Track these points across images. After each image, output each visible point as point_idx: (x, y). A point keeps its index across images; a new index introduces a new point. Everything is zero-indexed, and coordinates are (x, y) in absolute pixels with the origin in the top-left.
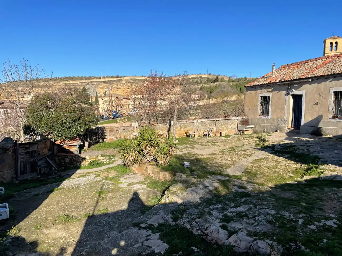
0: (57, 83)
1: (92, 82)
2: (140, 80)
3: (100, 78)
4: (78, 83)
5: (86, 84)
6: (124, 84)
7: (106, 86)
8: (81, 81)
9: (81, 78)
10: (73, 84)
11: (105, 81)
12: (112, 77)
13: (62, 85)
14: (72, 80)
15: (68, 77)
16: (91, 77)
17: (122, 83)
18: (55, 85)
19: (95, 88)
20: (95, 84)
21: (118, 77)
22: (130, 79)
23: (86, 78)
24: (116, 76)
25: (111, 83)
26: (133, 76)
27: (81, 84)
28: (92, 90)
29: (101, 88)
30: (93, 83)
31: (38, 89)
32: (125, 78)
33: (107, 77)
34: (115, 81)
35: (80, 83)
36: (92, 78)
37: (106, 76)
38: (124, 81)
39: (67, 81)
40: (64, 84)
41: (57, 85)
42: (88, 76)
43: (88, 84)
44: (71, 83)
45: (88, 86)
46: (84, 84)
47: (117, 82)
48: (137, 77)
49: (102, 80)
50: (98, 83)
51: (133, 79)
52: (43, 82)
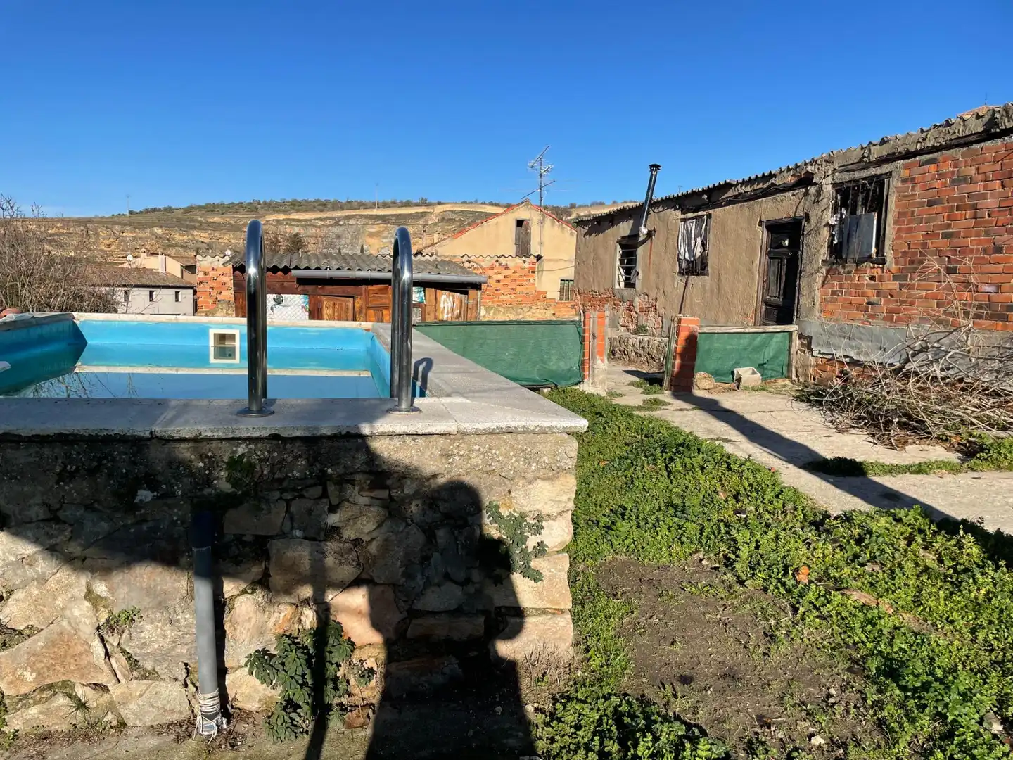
1: (349, 217)
2: (480, 214)
3: (373, 206)
4: (310, 220)
5: (333, 222)
6: (436, 224)
7: (386, 228)
8: (320, 215)
9: (322, 206)
10: (298, 220)
11: (384, 216)
12: (408, 204)
14: (298, 211)
15: (288, 202)
16: (350, 202)
17: (429, 222)
19: (356, 235)
20: (357, 224)
21: (424, 203)
22: (454, 212)
23: (336, 206)
24: (418, 201)
25: (400, 220)
26: (465, 203)
27: (320, 223)
28: (348, 241)
29: (371, 235)
30: (352, 222)
31: (206, 235)
32: (439, 209)
33: (394, 204)
34: (410, 215)
35: (315, 219)
36: (354, 204)
37: (389, 200)
38: (436, 217)
39: (285, 212)
40: (273, 220)
42: (344, 201)
43: (337, 224)
44: (293, 220)
45: (336, 230)
46: (328, 223)
47: (417, 220)
48: (473, 205)
49: (375, 212)
50: (364, 221)
51: (462, 211)
52: (223, 214)
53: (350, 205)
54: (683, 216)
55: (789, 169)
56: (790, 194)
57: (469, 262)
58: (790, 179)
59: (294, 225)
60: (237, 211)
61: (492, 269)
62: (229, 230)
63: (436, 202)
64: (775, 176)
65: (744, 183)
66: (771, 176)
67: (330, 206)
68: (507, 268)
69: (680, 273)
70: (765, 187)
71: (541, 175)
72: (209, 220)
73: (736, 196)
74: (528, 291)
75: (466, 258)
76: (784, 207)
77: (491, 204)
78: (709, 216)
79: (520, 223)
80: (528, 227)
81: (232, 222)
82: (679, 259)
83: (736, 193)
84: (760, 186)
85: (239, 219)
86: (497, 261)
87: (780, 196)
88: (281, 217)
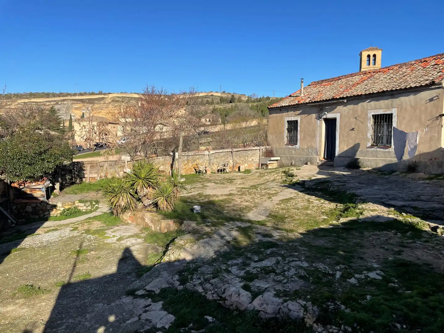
0: (12, 102)
1: (64, 100)
2: (132, 98)
3: (75, 95)
4: (43, 102)
5: (55, 103)
6: (110, 103)
7: (84, 106)
8: (48, 99)
9: (47, 95)
10: (36, 102)
11: (82, 99)
12: (93, 94)
13: (19, 104)
14: (34, 98)
15: (28, 94)
16: (61, 93)
17: (106, 102)
18: (9, 105)
19: (68, 109)
20: (68, 104)
21: (100, 93)
22: (118, 97)
23: (54, 95)
24: (98, 93)
25: (91, 101)
26: (122, 93)
27: (48, 103)
28: (64, 112)
29: (76, 109)
30: (65, 102)
32: (110, 96)
34: (96, 99)
35: (45, 102)
36: (64, 94)
37: (83, 92)
38: (110, 99)
39: (27, 98)
40: (22, 102)
41: (13, 105)
42: (58, 93)
43: (57, 104)
44: (33, 102)
46: (52, 103)
47: (100, 101)
48: (127, 94)
49: (77, 97)
50: (72, 102)
51: (122, 97)
53: (60, 95)
63: (108, 92)
67: (51, 95)
77: (135, 93)
85: (2, 102)
88: (26, 101)
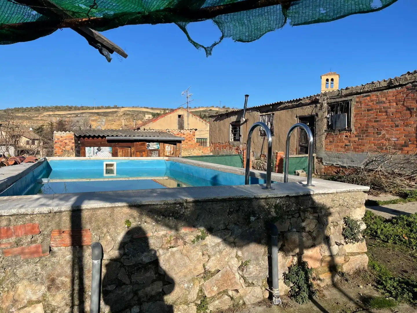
0: (39, 114)
1: (82, 113)
2: (140, 112)
3: (93, 108)
4: (65, 115)
5: (75, 115)
6: (121, 116)
7: (99, 118)
8: (69, 112)
9: (70, 108)
10: (59, 115)
11: (99, 112)
12: (109, 108)
13: (44, 116)
14: (58, 111)
15: (54, 107)
17: (119, 115)
18: (36, 117)
19: (86, 121)
20: (86, 116)
21: (116, 107)
22: (129, 111)
23: (76, 108)
24: (112, 106)
25: (105, 114)
26: (134, 107)
27: (69, 116)
28: (82, 123)
29: (93, 121)
30: (84, 115)
32: (123, 110)
33: (102, 107)
34: (110, 112)
35: (67, 114)
36: (84, 108)
37: (100, 106)
38: (121, 113)
39: (52, 111)
40: (47, 115)
41: (39, 117)
42: (79, 106)
43: (77, 116)
44: (57, 114)
45: (77, 119)
46: (73, 115)
47: (113, 114)
48: (137, 108)
49: (94, 111)
50: (89, 115)
51: (132, 110)
52: (23, 112)
53: (82, 108)
54: (261, 114)
55: (307, 98)
56: (309, 106)
57: (169, 132)
58: (308, 101)
59: (57, 117)
60: (29, 111)
61: (178, 134)
62: (26, 119)
63: (121, 107)
64: (301, 100)
65: (288, 102)
66: (300, 100)
67: (73, 108)
68: (184, 134)
69: (261, 135)
70: (298, 104)
71: (187, 97)
72: (17, 115)
73: (284, 107)
74: (192, 143)
75: (168, 131)
76: (307, 111)
77: (145, 108)
78: (273, 114)
79: (179, 116)
80: (183, 118)
81: (28, 116)
82: (260, 130)
83: (285, 106)
84: (295, 103)
85: (31, 114)
86: (180, 131)
87: (305, 107)
88: (51, 113)
